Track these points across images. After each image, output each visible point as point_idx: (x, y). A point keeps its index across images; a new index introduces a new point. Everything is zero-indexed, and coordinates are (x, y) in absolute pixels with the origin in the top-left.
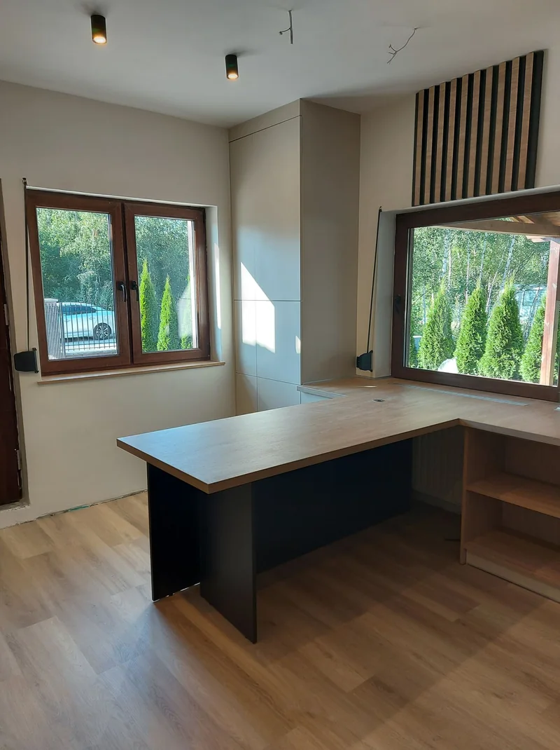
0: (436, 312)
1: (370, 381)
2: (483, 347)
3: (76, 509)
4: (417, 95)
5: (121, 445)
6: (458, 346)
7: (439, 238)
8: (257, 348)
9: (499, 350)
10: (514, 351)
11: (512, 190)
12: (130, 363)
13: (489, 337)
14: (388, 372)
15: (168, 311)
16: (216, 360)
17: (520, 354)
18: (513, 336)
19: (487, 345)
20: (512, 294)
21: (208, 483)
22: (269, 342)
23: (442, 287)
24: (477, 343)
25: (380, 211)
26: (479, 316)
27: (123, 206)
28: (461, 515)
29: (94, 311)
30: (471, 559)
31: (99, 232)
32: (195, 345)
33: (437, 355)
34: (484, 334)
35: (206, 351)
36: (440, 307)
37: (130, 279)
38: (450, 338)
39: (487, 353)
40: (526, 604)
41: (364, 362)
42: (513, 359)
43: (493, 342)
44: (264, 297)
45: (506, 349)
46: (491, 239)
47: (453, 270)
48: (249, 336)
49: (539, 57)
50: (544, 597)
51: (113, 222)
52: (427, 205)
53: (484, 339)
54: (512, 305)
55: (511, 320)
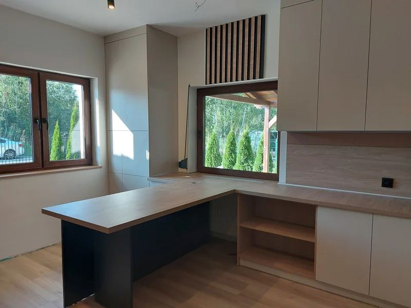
0: (212, 142)
1: (187, 174)
2: (235, 160)
3: (4, 260)
4: (207, 29)
5: (44, 212)
6: (223, 159)
7: (211, 106)
8: (123, 158)
9: (243, 161)
10: (250, 162)
11: (254, 79)
12: (41, 167)
13: (238, 155)
14: (194, 170)
15: (57, 141)
16: (96, 164)
17: (253, 163)
18: (249, 154)
19: (237, 159)
20: (248, 134)
21: (108, 227)
22: (130, 153)
23: (214, 130)
24: (232, 158)
25: (189, 86)
26: (233, 144)
27: (39, 73)
28: (237, 243)
29: (4, 142)
30: (242, 263)
31: (8, 94)
32: (83, 156)
33: (213, 164)
34: (235, 153)
35: (90, 160)
36: (214, 140)
37: (43, 117)
38: (219, 155)
39: (237, 163)
40: (271, 281)
41: (183, 164)
42: (249, 165)
43: (240, 157)
44: (127, 128)
45: (246, 160)
46: (235, 108)
47: (218, 122)
48: (117, 151)
49: (263, 17)
50: (278, 277)
51: (32, 83)
52: (213, 85)
53: (235, 156)
54: (247, 139)
55: (247, 147)
